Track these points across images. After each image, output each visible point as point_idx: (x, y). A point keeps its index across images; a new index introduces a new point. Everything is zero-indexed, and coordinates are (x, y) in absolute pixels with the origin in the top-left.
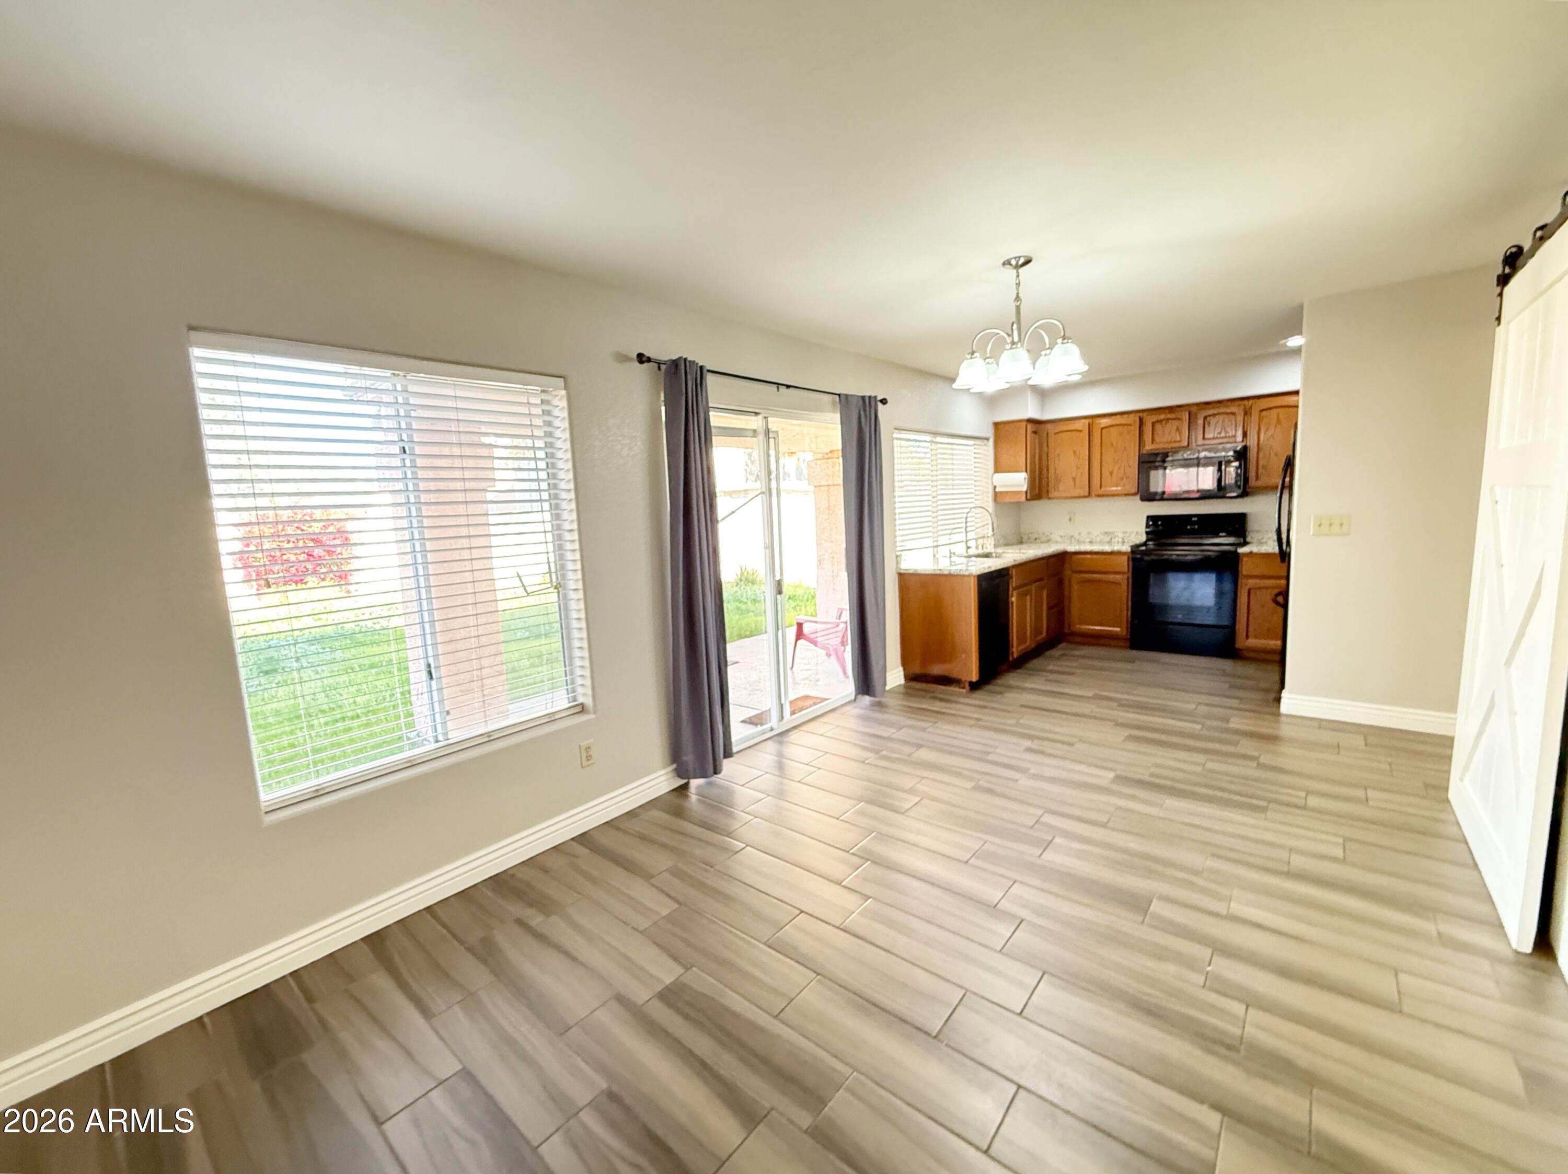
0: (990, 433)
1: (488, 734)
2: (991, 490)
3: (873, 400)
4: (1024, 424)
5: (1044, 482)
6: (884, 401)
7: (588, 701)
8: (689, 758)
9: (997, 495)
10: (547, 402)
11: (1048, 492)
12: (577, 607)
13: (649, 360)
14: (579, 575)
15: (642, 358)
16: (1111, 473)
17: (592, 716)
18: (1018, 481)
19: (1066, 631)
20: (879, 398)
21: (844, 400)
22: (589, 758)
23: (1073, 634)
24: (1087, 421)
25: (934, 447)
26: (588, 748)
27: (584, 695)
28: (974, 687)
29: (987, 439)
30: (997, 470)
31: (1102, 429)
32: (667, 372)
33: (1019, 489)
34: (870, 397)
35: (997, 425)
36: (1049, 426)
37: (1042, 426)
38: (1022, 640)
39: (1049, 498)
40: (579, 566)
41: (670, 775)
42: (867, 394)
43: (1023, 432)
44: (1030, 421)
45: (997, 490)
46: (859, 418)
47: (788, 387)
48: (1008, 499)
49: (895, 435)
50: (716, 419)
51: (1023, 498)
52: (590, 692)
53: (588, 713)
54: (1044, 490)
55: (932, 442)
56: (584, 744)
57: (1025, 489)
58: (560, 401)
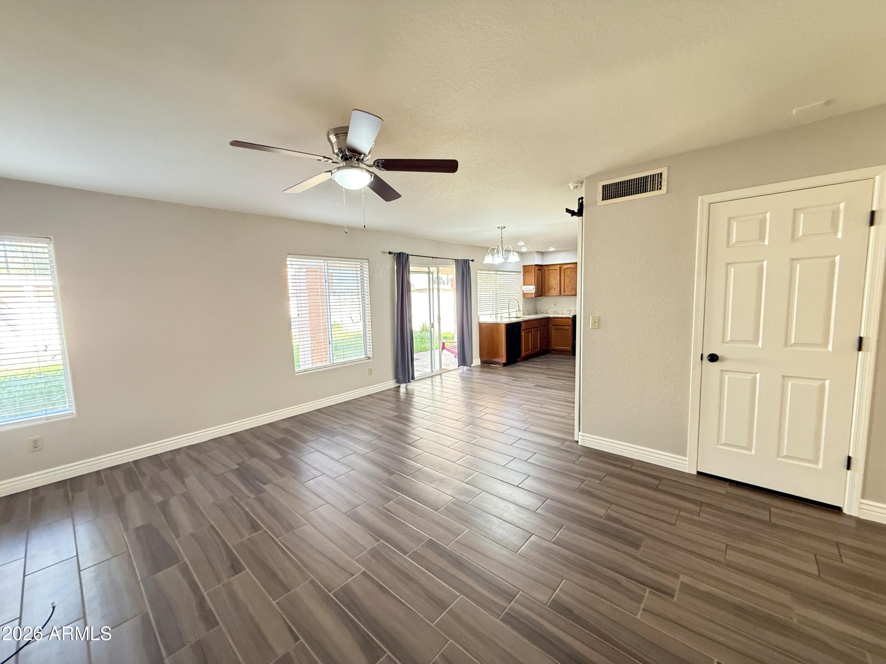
0: (521, 270)
1: (344, 362)
2: (522, 293)
3: (468, 261)
4: (534, 266)
5: (543, 290)
6: (473, 261)
7: (371, 356)
8: (400, 376)
9: (524, 294)
10: (362, 267)
11: (545, 293)
12: (369, 328)
13: (392, 253)
14: (370, 318)
15: (390, 253)
16: (568, 287)
17: (372, 360)
18: (531, 289)
19: (550, 349)
20: (470, 259)
21: (457, 261)
22: (371, 372)
23: (553, 350)
24: (559, 266)
25: (496, 276)
26: (371, 369)
27: (370, 354)
28: (505, 365)
29: (520, 272)
30: (524, 285)
31: (565, 269)
32: (397, 256)
33: (532, 292)
34: (466, 260)
35: (524, 266)
36: (545, 267)
37: (543, 267)
38: (527, 349)
39: (546, 296)
40: (370, 315)
41: (395, 382)
42: (465, 259)
43: (534, 269)
44: (536, 265)
45: (524, 292)
46: (463, 268)
47: (436, 258)
48: (528, 296)
49: (478, 272)
50: (411, 268)
51: (534, 296)
52: (372, 353)
53: (371, 359)
54: (543, 292)
55: (495, 274)
56: (370, 368)
57: (534, 292)
58: (366, 266)
